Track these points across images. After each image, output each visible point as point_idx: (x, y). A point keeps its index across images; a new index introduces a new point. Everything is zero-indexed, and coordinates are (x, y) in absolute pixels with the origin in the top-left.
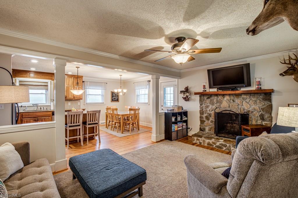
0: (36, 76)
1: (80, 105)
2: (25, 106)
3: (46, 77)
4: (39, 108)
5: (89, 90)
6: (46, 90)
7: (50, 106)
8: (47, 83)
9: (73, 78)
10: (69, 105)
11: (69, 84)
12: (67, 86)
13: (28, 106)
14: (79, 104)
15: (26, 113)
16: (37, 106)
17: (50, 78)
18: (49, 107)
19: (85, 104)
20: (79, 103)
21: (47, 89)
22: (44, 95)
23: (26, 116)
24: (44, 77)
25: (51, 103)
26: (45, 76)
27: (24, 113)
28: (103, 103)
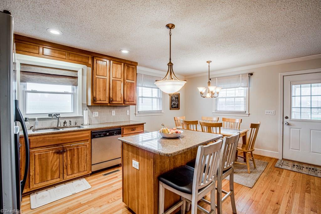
0: (56, 55)
1: (129, 116)
2: (34, 119)
3: (76, 59)
4: (62, 121)
5: (144, 88)
6: (74, 85)
7: (82, 117)
8: (76, 73)
9: (123, 64)
10: (113, 115)
11: (116, 74)
12: (114, 79)
13: (39, 119)
14: (128, 114)
15: (38, 137)
16: (58, 118)
17: (84, 60)
18: (80, 119)
19: (137, 113)
20: (128, 111)
21: (76, 85)
22: (70, 95)
23: (38, 142)
24: (73, 58)
25: (84, 111)
26: (75, 57)
27: (34, 138)
28: (160, 112)
